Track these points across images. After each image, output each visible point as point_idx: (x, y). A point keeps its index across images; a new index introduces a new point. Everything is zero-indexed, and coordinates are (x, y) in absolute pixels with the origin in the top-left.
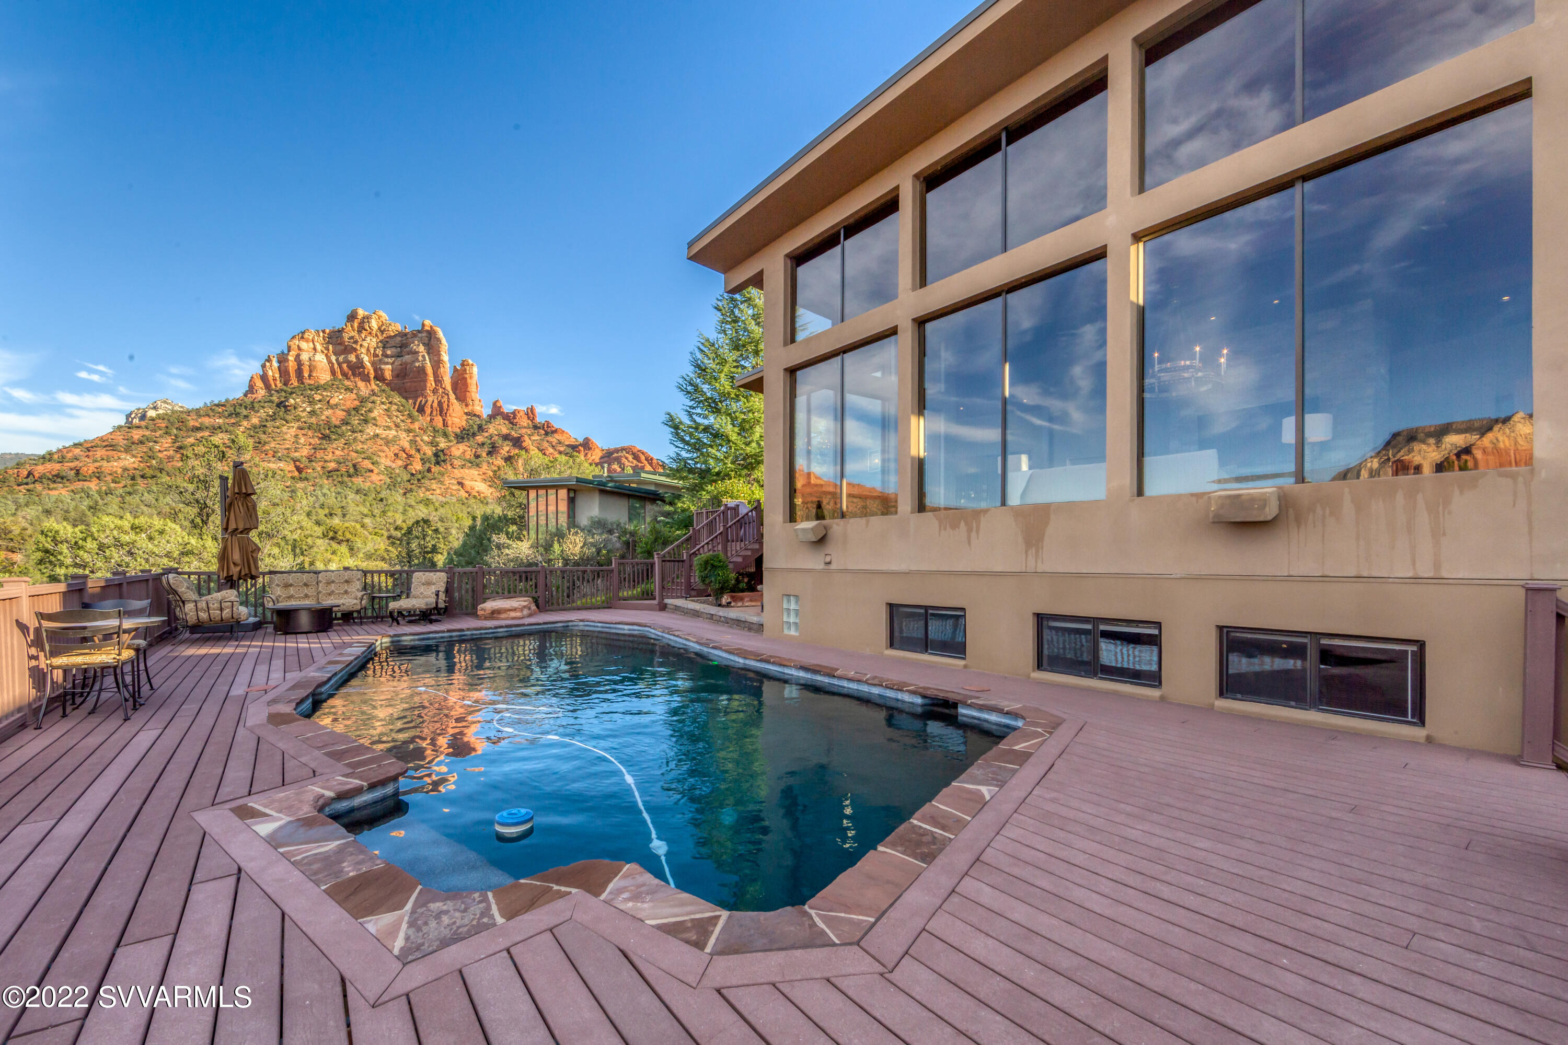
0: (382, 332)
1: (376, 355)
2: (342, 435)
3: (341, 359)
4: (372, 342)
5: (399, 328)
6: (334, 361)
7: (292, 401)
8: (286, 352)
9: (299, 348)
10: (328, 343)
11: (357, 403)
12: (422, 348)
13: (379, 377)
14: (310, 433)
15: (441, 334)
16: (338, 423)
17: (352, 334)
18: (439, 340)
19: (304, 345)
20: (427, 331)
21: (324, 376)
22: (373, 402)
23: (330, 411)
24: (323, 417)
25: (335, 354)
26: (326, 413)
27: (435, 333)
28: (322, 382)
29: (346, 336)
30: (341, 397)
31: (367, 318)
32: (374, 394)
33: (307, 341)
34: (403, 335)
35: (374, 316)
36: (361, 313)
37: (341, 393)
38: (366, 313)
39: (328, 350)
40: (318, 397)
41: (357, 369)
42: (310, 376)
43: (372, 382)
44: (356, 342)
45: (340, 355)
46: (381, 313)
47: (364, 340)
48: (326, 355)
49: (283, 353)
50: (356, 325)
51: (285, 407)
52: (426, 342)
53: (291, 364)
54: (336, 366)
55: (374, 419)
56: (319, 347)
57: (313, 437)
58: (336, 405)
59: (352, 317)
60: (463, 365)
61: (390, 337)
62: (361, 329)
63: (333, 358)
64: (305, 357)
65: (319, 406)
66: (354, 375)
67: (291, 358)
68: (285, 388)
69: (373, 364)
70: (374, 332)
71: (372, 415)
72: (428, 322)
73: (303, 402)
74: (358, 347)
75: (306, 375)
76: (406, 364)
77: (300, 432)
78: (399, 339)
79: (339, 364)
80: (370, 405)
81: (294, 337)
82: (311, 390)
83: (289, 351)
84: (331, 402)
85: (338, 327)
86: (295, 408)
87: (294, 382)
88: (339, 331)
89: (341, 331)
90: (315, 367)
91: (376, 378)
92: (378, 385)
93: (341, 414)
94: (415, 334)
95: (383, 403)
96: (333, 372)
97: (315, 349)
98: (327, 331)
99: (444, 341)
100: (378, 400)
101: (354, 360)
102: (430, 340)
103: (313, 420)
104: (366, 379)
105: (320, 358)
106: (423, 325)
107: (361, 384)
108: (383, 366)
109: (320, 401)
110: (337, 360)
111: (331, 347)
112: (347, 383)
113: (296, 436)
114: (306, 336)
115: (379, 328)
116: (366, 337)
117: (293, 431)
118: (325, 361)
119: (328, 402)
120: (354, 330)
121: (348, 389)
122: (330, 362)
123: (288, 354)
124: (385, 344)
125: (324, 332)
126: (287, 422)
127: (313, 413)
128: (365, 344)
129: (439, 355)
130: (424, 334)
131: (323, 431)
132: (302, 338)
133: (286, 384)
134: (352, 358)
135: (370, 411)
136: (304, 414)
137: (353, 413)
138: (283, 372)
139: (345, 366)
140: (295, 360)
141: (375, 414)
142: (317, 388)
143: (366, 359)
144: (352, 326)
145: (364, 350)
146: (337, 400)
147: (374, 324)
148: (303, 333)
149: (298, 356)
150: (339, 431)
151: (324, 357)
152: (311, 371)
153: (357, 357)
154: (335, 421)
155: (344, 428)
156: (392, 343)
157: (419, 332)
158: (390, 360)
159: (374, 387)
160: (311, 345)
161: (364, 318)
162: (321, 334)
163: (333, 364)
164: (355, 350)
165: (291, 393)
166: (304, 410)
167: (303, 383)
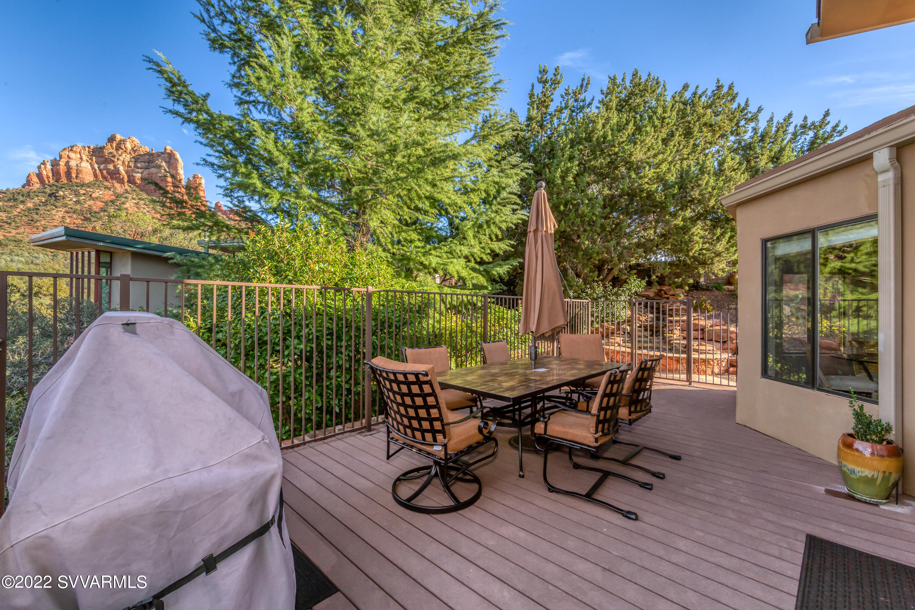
0: (135, 151)
1: (129, 166)
2: (100, 219)
3: (102, 167)
4: (127, 158)
5: (148, 149)
6: (97, 168)
7: (61, 193)
8: (58, 159)
9: (69, 157)
10: (92, 155)
11: (113, 197)
12: (164, 164)
13: (131, 181)
14: (74, 216)
15: (178, 156)
16: (97, 210)
17: (111, 150)
18: (176, 160)
19: (72, 155)
20: (168, 153)
21: (89, 178)
22: (126, 198)
23: (92, 202)
24: (86, 206)
25: (97, 163)
26: (89, 203)
27: (174, 155)
28: (87, 182)
29: (106, 152)
30: (101, 193)
31: (124, 141)
32: (127, 192)
33: (75, 152)
34: (150, 154)
35: (128, 140)
36: (119, 137)
37: (101, 190)
38: (123, 138)
39: (92, 160)
40: (82, 192)
41: (114, 175)
42: (77, 177)
43: (126, 184)
44: (114, 156)
45: (101, 164)
46: (134, 138)
47: (120, 156)
48: (90, 163)
49: (55, 159)
50: (114, 145)
51: (56, 197)
52: (168, 160)
53: (62, 167)
54: (98, 171)
55: (126, 209)
56: (84, 158)
57: (77, 219)
58: (97, 198)
59: (111, 139)
60: (194, 177)
61: (141, 155)
62: (118, 148)
63: (96, 166)
64: (73, 163)
65: (83, 198)
66: (112, 178)
67: (62, 163)
68: (56, 184)
69: (127, 172)
70: (128, 151)
71: (125, 206)
72: (169, 148)
73: (71, 194)
74: (116, 160)
75: (74, 176)
76: (152, 174)
77: (67, 215)
78: (148, 157)
79: (101, 171)
80: (123, 199)
81: (64, 149)
82: (77, 186)
83: (61, 158)
84: (93, 195)
85: (101, 145)
86: (63, 198)
87: (64, 180)
88: (101, 148)
89: (102, 148)
90: (81, 171)
91: (129, 181)
92: (130, 187)
93: (100, 204)
94: (159, 155)
95: (133, 199)
96: (95, 175)
97: (81, 158)
98: (92, 147)
99: (180, 160)
100: (130, 196)
101: (112, 168)
102: (170, 159)
103: (78, 207)
104: (121, 182)
105: (85, 165)
106: (165, 149)
107: (117, 185)
108: (134, 174)
109: (84, 194)
110: (99, 167)
111: (94, 158)
112: (106, 183)
113: (63, 217)
114: (74, 149)
115: (132, 149)
116: (122, 153)
117: (61, 214)
118: (89, 167)
119: (91, 195)
120: (113, 148)
121: (106, 188)
122: (93, 168)
123: (60, 161)
124: (136, 159)
125: (89, 147)
126: (56, 207)
127: (78, 202)
128: (121, 158)
129: (176, 169)
130: (166, 155)
131: (85, 215)
132: (71, 150)
133: (57, 181)
134: (111, 167)
135: (124, 203)
136: (71, 203)
137: (110, 204)
138: (56, 173)
139: (105, 172)
140: (65, 165)
141: (127, 205)
142: (82, 186)
143: (121, 169)
144: (111, 146)
145: (120, 162)
146: (98, 194)
147: (129, 146)
148: (72, 147)
149: (67, 163)
150: (98, 216)
151: (88, 164)
152: (77, 173)
153: (115, 166)
154: (94, 208)
155: (102, 214)
156: (142, 159)
157: (162, 153)
158: (140, 170)
159: (127, 187)
160: (79, 156)
161: (121, 141)
162: (87, 149)
163: (95, 170)
164: (113, 162)
165: (62, 188)
166: (71, 200)
167: (71, 181)
